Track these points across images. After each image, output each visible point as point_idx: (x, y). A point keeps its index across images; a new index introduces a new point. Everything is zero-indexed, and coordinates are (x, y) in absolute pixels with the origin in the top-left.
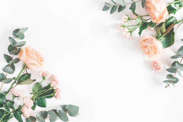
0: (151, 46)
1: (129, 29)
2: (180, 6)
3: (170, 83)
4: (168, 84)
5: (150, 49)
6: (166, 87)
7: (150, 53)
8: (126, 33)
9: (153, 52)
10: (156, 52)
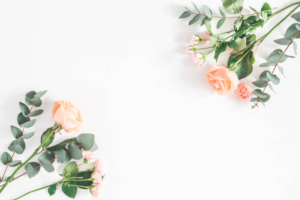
0: (223, 81)
1: (203, 54)
2: (269, 15)
3: (259, 101)
4: (256, 102)
5: (222, 84)
6: (253, 107)
7: (222, 89)
8: (199, 60)
9: (227, 87)
10: (230, 87)
